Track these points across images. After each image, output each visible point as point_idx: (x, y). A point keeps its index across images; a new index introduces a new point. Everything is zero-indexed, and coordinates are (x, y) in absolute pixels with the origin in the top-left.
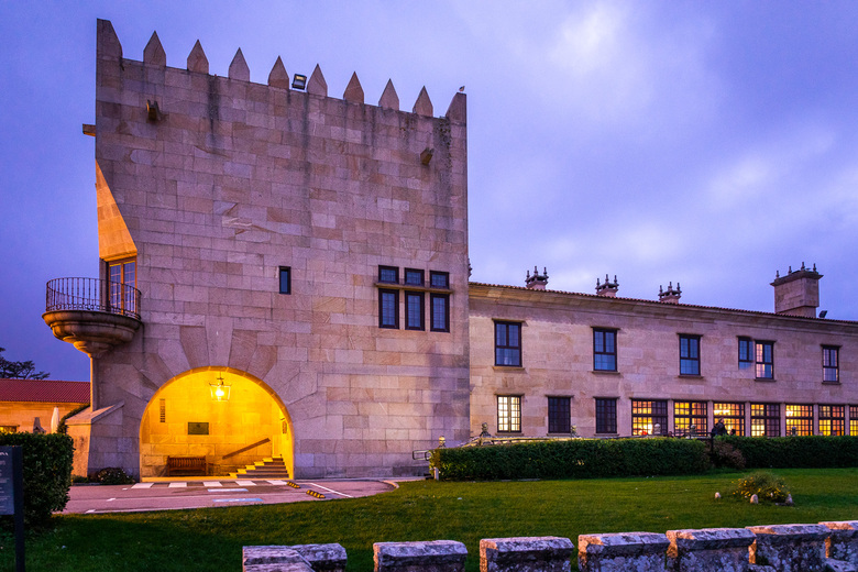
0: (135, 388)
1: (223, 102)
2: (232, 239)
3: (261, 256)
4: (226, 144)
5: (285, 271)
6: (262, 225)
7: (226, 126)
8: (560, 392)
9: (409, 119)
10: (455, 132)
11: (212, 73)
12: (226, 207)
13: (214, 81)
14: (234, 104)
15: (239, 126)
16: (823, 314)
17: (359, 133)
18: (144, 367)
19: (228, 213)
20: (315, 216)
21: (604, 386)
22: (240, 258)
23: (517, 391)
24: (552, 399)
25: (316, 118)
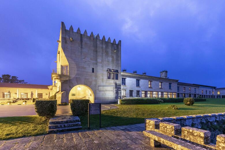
0: (68, 88)
1: (83, 38)
2: (85, 63)
3: (89, 66)
4: (83, 46)
5: (93, 69)
6: (89, 61)
7: (83, 43)
8: (131, 90)
9: (113, 44)
10: (119, 47)
11: (81, 33)
12: (84, 57)
13: (81, 35)
14: (85, 40)
15: (86, 43)
16: (168, 78)
17: (105, 46)
18: (70, 84)
19: (84, 58)
20: (98, 60)
21: (138, 89)
22: (86, 66)
23: (125, 89)
24: (130, 91)
25: (98, 43)
